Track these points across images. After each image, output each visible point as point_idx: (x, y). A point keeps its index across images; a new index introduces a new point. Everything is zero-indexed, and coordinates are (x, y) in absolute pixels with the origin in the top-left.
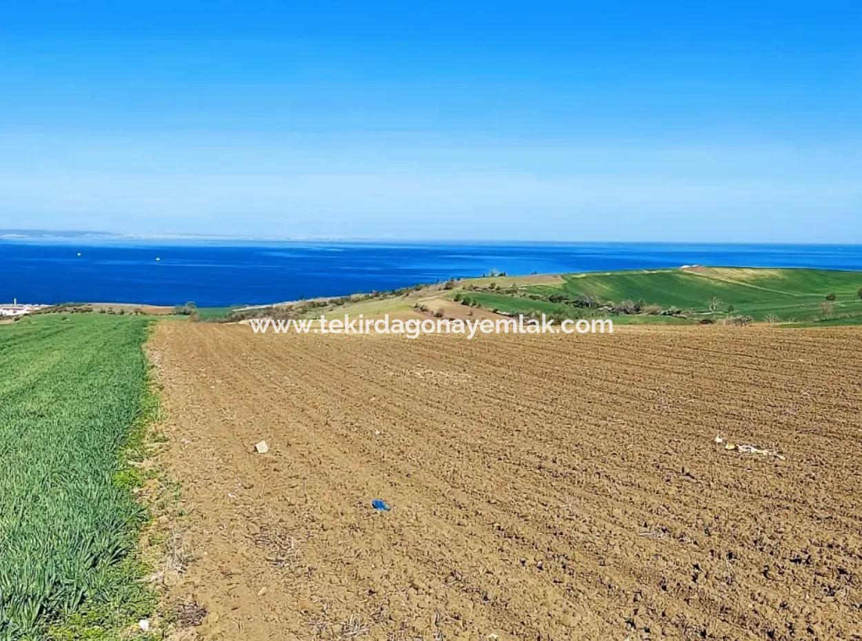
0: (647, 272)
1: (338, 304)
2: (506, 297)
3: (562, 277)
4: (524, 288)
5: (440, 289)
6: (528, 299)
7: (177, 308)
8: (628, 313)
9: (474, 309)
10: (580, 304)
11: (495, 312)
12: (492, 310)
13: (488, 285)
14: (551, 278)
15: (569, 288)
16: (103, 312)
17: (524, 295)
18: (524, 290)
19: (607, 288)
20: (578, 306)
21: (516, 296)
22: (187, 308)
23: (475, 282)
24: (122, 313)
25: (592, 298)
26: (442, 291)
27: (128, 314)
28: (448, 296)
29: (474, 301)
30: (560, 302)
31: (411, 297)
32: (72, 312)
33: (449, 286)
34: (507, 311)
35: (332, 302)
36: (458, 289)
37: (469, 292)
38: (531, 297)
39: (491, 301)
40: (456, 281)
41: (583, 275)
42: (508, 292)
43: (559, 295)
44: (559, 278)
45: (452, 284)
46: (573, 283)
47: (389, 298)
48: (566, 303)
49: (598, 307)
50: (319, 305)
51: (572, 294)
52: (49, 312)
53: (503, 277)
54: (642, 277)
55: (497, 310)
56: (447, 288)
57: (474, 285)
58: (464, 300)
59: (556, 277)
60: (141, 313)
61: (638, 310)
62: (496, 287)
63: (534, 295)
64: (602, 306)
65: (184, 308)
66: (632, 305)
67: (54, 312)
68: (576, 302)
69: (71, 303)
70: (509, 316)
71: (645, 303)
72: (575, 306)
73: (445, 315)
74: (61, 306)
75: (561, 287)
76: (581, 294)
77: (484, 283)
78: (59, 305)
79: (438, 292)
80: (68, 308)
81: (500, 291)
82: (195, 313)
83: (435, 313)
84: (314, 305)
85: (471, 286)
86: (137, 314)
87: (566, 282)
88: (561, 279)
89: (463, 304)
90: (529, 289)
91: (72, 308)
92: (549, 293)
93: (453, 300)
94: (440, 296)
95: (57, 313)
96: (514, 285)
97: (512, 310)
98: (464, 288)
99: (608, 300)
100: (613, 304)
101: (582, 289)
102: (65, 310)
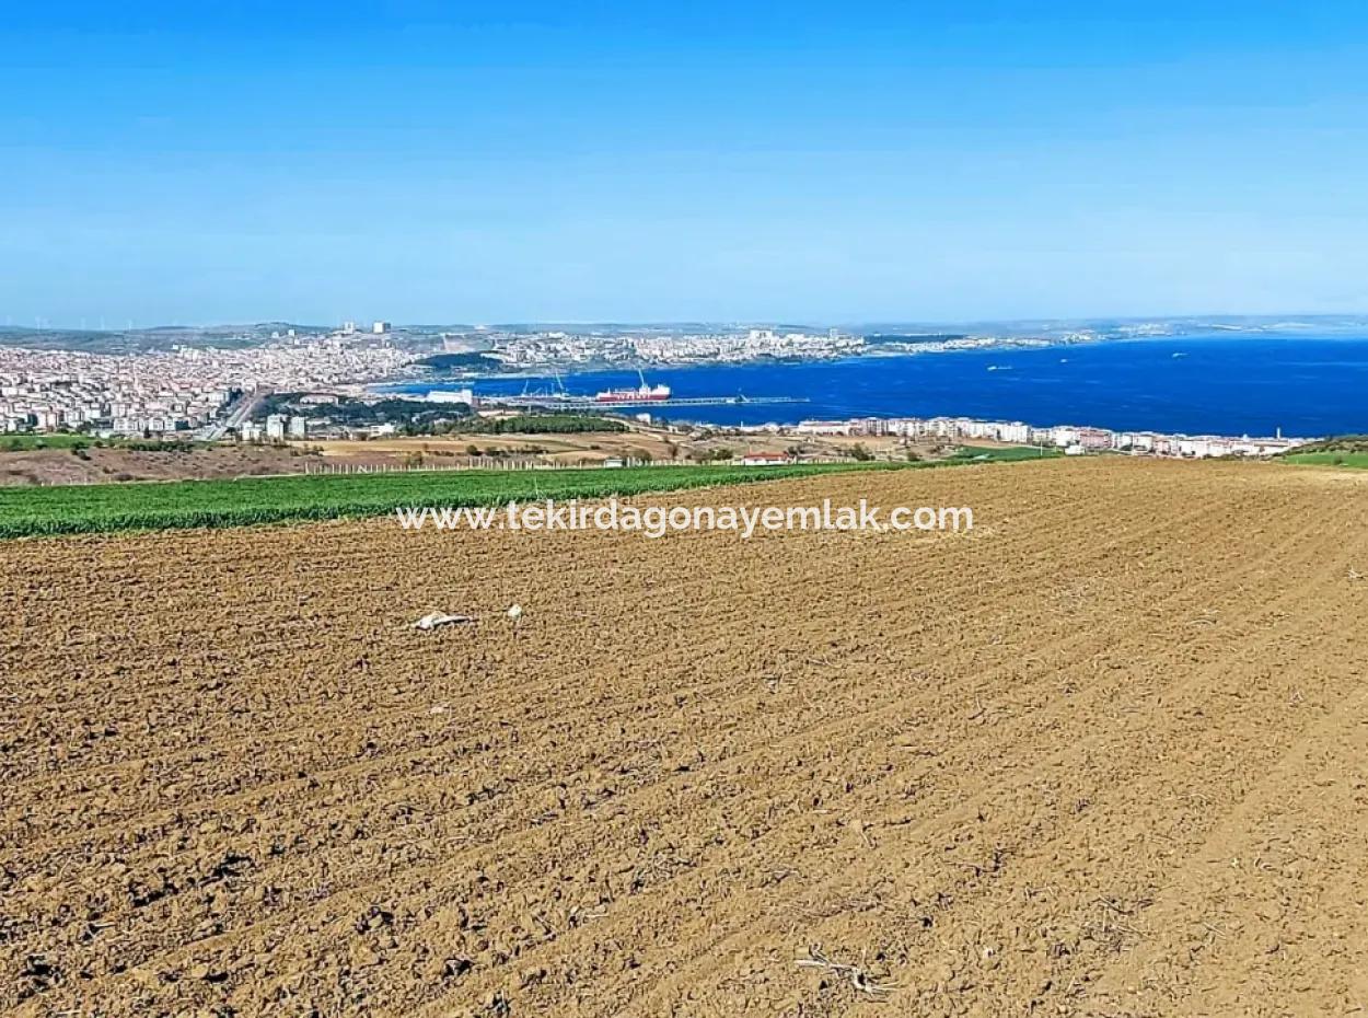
32: (1353, 451)
52: (1314, 451)
67: (1323, 450)
69: (1352, 436)
74: (1334, 441)
78: (1331, 440)
80: (1346, 445)
91: (1353, 445)
95: (1327, 452)
102: (1342, 448)
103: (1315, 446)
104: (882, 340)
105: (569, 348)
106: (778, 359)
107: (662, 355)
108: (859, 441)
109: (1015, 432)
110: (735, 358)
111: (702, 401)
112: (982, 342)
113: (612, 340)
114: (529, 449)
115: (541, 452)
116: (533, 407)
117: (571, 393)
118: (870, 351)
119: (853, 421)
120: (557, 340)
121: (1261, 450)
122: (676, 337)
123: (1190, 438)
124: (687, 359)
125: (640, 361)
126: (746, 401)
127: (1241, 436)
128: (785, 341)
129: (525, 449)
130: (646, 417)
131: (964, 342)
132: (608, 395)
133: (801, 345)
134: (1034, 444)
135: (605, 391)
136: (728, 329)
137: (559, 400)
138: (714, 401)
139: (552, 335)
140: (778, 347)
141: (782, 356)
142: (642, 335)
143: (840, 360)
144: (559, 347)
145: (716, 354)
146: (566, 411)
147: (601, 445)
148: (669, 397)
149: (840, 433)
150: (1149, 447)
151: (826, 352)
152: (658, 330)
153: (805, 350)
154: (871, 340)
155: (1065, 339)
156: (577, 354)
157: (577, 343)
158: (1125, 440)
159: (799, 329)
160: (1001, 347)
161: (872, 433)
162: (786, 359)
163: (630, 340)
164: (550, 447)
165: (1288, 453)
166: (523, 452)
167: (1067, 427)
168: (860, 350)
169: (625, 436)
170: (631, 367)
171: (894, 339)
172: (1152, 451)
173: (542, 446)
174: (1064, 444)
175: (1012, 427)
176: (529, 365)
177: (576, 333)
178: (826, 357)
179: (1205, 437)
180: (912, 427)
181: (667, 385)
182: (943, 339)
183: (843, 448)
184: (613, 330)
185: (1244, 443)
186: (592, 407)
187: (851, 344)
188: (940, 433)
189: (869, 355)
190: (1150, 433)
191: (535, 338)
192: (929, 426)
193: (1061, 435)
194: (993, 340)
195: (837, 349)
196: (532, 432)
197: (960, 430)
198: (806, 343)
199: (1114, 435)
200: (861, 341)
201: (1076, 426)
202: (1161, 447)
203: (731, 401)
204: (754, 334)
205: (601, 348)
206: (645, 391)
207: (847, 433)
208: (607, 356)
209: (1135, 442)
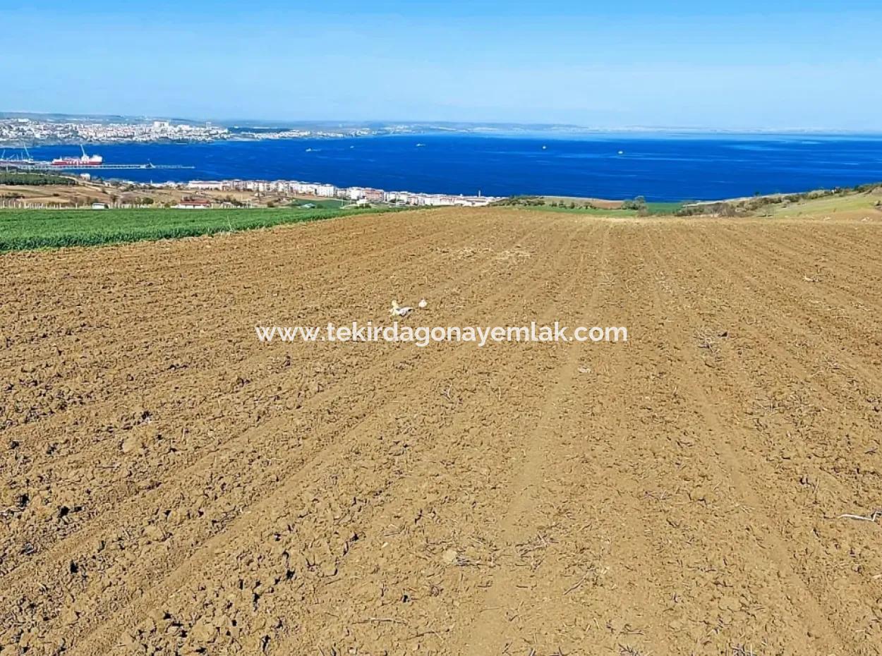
1: (792, 200)
7: (626, 203)
16: (554, 205)
22: (635, 203)
24: (573, 207)
27: (578, 208)
31: (875, 194)
32: (525, 205)
35: (786, 198)
47: (850, 195)
50: (772, 201)
52: (504, 205)
60: (591, 207)
65: (634, 202)
67: (508, 204)
69: (525, 196)
74: (515, 199)
78: (513, 197)
80: (521, 201)
82: (643, 208)
84: (766, 201)
86: (587, 208)
91: (525, 201)
95: (511, 206)
102: (519, 203)
103: (504, 202)
104: (239, 131)
105: (33, 129)
106: (173, 141)
107: (96, 136)
108: (230, 194)
109: (326, 191)
110: (144, 139)
111: (126, 167)
112: (302, 134)
113: (60, 125)
114: (11, 195)
115: (19, 197)
116: (10, 168)
117: (35, 159)
118: (231, 137)
119: (225, 181)
120: (24, 124)
121: (473, 204)
122: (106, 124)
123: (430, 196)
124: (113, 139)
125: (81, 139)
126: (153, 167)
127: (459, 195)
128: (177, 129)
129: (8, 195)
130: (87, 176)
131: (292, 133)
132: (60, 160)
133: (188, 132)
134: (338, 198)
135: (58, 158)
136: (139, 120)
137: (27, 163)
138: (133, 167)
139: (20, 120)
140: (172, 132)
141: (175, 138)
142: (82, 122)
143: (213, 142)
144: (25, 128)
145: (131, 137)
146: (33, 171)
147: (59, 193)
148: (100, 163)
149: (217, 189)
150: (406, 201)
151: (204, 137)
152: (92, 119)
153: (190, 136)
154: (232, 130)
155: (353, 134)
156: (39, 133)
157: (38, 126)
158: (392, 196)
159: (186, 122)
160: (314, 137)
161: (237, 189)
162: (179, 141)
163: (74, 126)
164: (25, 195)
165: (488, 206)
166: (7, 197)
167: (357, 188)
168: (225, 136)
169: (75, 188)
170: (75, 143)
171: (246, 130)
172: (408, 203)
173: (20, 193)
174: (356, 198)
175: (323, 187)
176: (5, 140)
177: (38, 119)
178: (204, 140)
179: (439, 195)
180: (262, 186)
181: (100, 155)
182: (279, 131)
183: (219, 198)
184: (61, 118)
185: (461, 199)
186: (50, 168)
187: (220, 132)
188: (280, 190)
189: (231, 140)
190: (406, 192)
191: (9, 122)
192: (273, 185)
193: (354, 193)
194: (309, 133)
195: (211, 135)
196: (12, 184)
197: (292, 188)
198: (190, 131)
199: (385, 193)
200: (226, 131)
201: (362, 187)
202: (413, 201)
203: (143, 167)
204: (157, 124)
205: (54, 130)
206: (85, 159)
207: (221, 189)
208: (59, 135)
209: (397, 198)
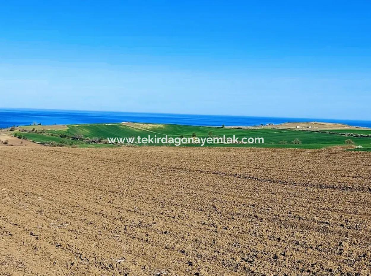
0: (106, 124)
2: (39, 135)
3: (68, 126)
4: (49, 131)
5: (8, 131)
6: (51, 136)
8: (95, 143)
9: (24, 141)
10: (75, 139)
11: (33, 142)
12: (32, 141)
13: (31, 129)
14: (62, 126)
15: (70, 131)
17: (49, 134)
18: (48, 132)
19: (87, 131)
20: (73, 140)
21: (45, 134)
23: (25, 128)
25: (80, 136)
26: (9, 132)
28: (11, 134)
29: (24, 136)
30: (65, 137)
33: (12, 130)
34: (39, 142)
36: (16, 131)
37: (22, 132)
38: (51, 135)
39: (33, 137)
40: (16, 127)
41: (77, 125)
42: (41, 133)
43: (64, 135)
44: (66, 126)
45: (14, 128)
46: (72, 129)
48: (68, 138)
49: (82, 140)
51: (71, 134)
53: (40, 126)
54: (104, 127)
55: (34, 141)
56: (11, 130)
57: (25, 129)
58: (19, 136)
59: (64, 126)
61: (100, 142)
62: (35, 130)
63: (53, 134)
64: (84, 140)
66: (97, 139)
68: (72, 138)
70: (40, 144)
71: (103, 138)
72: (72, 140)
73: (9, 143)
75: (66, 131)
76: (75, 134)
77: (30, 128)
79: (6, 132)
81: (36, 132)
83: (4, 142)
85: (23, 130)
87: (69, 128)
88: (67, 127)
89: (18, 138)
90: (51, 131)
92: (60, 133)
93: (13, 136)
94: (7, 134)
96: (44, 129)
97: (42, 141)
98: (19, 131)
99: (87, 137)
100: (89, 139)
101: (75, 132)
